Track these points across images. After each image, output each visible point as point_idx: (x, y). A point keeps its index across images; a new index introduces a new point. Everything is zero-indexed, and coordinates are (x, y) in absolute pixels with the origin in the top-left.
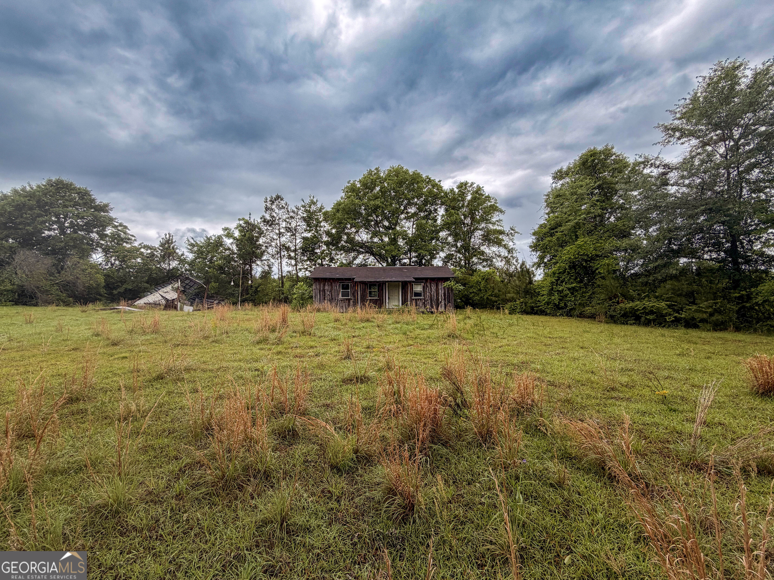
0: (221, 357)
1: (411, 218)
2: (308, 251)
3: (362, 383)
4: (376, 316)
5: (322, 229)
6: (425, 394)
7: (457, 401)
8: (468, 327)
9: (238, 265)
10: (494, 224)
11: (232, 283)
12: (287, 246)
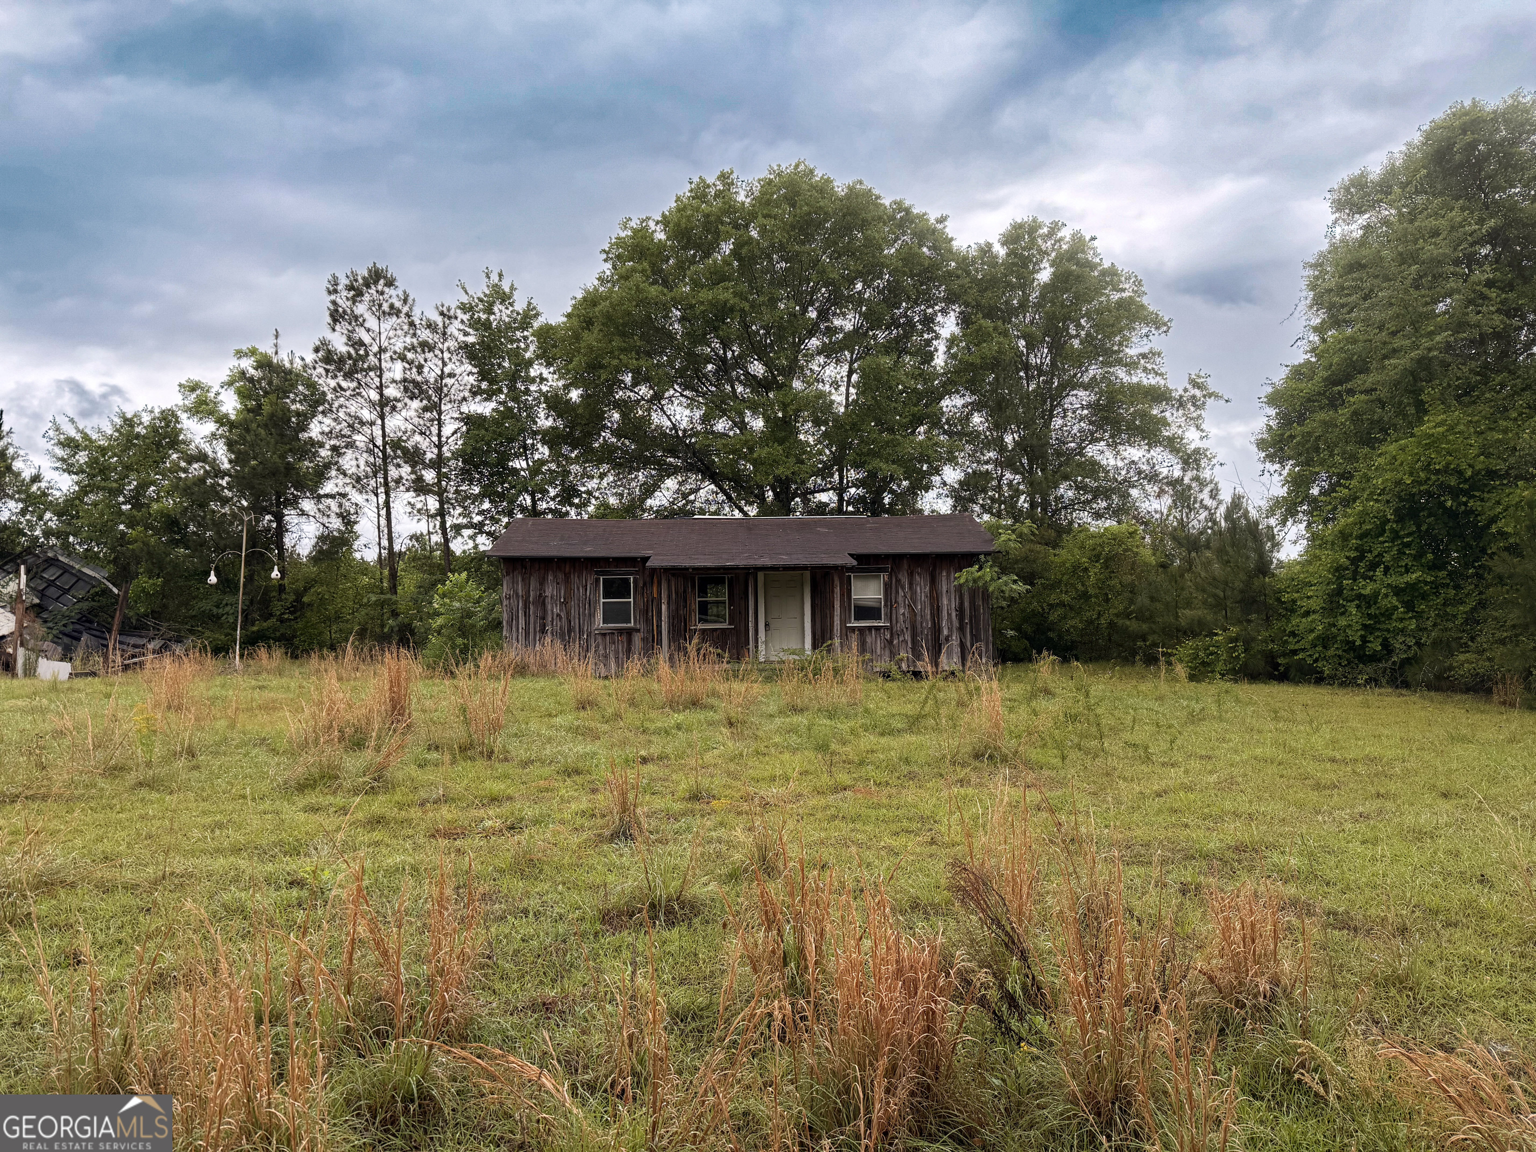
0: (167, 839)
1: (842, 350)
2: (486, 464)
3: (671, 924)
4: (722, 688)
5: (533, 388)
6: (893, 957)
7: (1009, 985)
8: (1044, 723)
9: (234, 515)
10: (1131, 366)
11: (213, 579)
12: (410, 445)
